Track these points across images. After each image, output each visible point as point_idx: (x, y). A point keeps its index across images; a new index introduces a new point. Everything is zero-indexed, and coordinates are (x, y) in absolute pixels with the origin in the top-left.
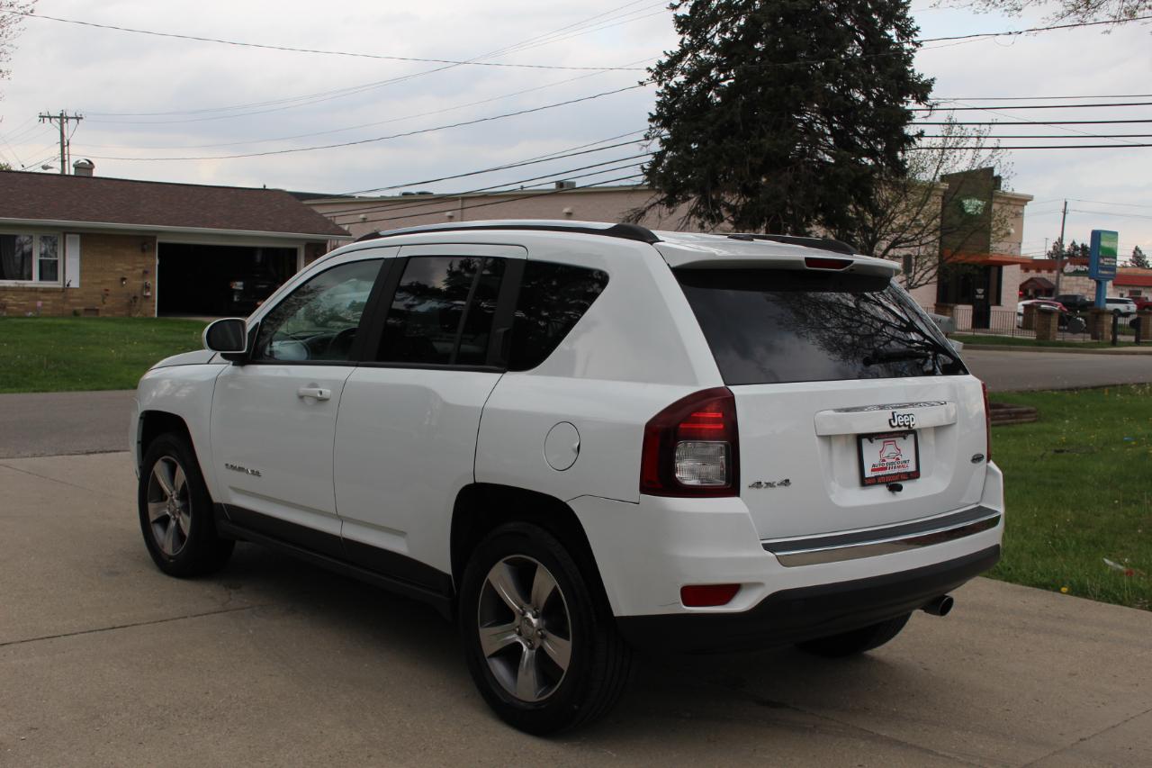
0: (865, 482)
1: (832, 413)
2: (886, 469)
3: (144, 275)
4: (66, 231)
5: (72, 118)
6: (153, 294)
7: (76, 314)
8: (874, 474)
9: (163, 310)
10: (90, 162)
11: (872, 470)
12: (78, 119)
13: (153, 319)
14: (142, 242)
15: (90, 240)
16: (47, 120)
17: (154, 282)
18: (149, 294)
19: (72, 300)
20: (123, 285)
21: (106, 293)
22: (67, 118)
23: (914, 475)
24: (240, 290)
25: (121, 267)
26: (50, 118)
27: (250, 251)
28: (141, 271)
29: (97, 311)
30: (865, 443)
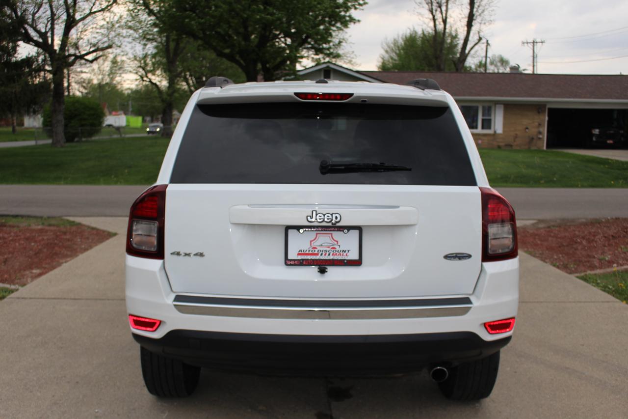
0: (288, 262)
1: (247, 207)
2: (317, 254)
3: (540, 126)
4: (497, 103)
5: (540, 42)
6: (544, 136)
7: (499, 147)
8: (300, 257)
9: (549, 146)
10: (518, 66)
11: (299, 254)
12: (542, 42)
13: (543, 151)
14: (538, 108)
15: (509, 107)
16: (526, 44)
17: (544, 130)
18: (541, 136)
19: (498, 140)
20: (526, 132)
21: (516, 137)
22: (536, 43)
23: (357, 263)
24: (597, 135)
25: (526, 122)
26: (527, 43)
27: (611, 111)
28: (537, 124)
29: (511, 146)
30: (291, 232)
